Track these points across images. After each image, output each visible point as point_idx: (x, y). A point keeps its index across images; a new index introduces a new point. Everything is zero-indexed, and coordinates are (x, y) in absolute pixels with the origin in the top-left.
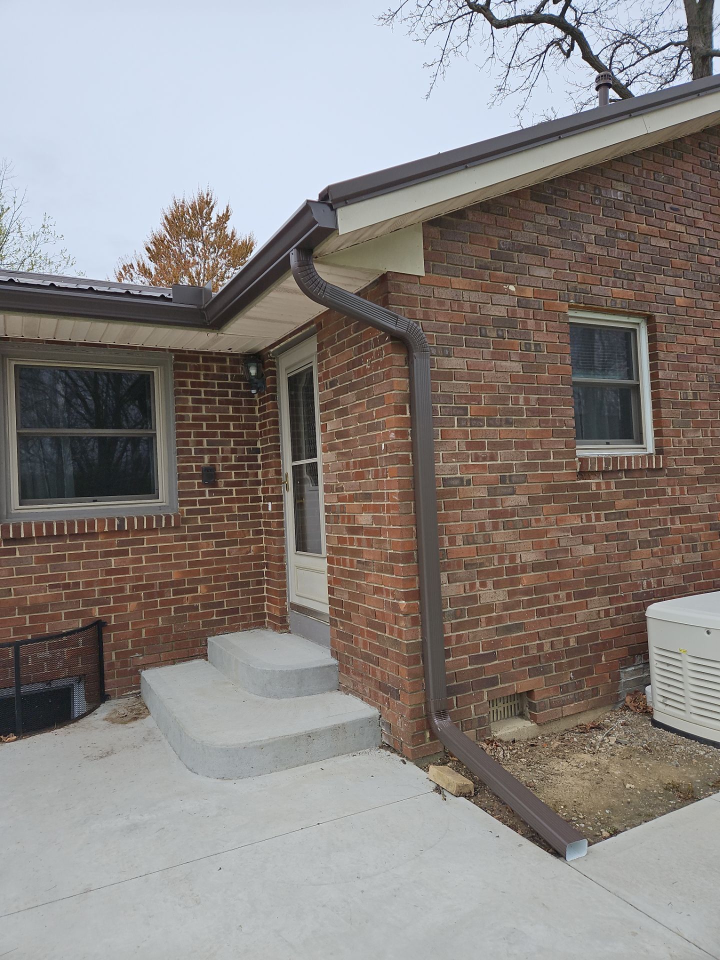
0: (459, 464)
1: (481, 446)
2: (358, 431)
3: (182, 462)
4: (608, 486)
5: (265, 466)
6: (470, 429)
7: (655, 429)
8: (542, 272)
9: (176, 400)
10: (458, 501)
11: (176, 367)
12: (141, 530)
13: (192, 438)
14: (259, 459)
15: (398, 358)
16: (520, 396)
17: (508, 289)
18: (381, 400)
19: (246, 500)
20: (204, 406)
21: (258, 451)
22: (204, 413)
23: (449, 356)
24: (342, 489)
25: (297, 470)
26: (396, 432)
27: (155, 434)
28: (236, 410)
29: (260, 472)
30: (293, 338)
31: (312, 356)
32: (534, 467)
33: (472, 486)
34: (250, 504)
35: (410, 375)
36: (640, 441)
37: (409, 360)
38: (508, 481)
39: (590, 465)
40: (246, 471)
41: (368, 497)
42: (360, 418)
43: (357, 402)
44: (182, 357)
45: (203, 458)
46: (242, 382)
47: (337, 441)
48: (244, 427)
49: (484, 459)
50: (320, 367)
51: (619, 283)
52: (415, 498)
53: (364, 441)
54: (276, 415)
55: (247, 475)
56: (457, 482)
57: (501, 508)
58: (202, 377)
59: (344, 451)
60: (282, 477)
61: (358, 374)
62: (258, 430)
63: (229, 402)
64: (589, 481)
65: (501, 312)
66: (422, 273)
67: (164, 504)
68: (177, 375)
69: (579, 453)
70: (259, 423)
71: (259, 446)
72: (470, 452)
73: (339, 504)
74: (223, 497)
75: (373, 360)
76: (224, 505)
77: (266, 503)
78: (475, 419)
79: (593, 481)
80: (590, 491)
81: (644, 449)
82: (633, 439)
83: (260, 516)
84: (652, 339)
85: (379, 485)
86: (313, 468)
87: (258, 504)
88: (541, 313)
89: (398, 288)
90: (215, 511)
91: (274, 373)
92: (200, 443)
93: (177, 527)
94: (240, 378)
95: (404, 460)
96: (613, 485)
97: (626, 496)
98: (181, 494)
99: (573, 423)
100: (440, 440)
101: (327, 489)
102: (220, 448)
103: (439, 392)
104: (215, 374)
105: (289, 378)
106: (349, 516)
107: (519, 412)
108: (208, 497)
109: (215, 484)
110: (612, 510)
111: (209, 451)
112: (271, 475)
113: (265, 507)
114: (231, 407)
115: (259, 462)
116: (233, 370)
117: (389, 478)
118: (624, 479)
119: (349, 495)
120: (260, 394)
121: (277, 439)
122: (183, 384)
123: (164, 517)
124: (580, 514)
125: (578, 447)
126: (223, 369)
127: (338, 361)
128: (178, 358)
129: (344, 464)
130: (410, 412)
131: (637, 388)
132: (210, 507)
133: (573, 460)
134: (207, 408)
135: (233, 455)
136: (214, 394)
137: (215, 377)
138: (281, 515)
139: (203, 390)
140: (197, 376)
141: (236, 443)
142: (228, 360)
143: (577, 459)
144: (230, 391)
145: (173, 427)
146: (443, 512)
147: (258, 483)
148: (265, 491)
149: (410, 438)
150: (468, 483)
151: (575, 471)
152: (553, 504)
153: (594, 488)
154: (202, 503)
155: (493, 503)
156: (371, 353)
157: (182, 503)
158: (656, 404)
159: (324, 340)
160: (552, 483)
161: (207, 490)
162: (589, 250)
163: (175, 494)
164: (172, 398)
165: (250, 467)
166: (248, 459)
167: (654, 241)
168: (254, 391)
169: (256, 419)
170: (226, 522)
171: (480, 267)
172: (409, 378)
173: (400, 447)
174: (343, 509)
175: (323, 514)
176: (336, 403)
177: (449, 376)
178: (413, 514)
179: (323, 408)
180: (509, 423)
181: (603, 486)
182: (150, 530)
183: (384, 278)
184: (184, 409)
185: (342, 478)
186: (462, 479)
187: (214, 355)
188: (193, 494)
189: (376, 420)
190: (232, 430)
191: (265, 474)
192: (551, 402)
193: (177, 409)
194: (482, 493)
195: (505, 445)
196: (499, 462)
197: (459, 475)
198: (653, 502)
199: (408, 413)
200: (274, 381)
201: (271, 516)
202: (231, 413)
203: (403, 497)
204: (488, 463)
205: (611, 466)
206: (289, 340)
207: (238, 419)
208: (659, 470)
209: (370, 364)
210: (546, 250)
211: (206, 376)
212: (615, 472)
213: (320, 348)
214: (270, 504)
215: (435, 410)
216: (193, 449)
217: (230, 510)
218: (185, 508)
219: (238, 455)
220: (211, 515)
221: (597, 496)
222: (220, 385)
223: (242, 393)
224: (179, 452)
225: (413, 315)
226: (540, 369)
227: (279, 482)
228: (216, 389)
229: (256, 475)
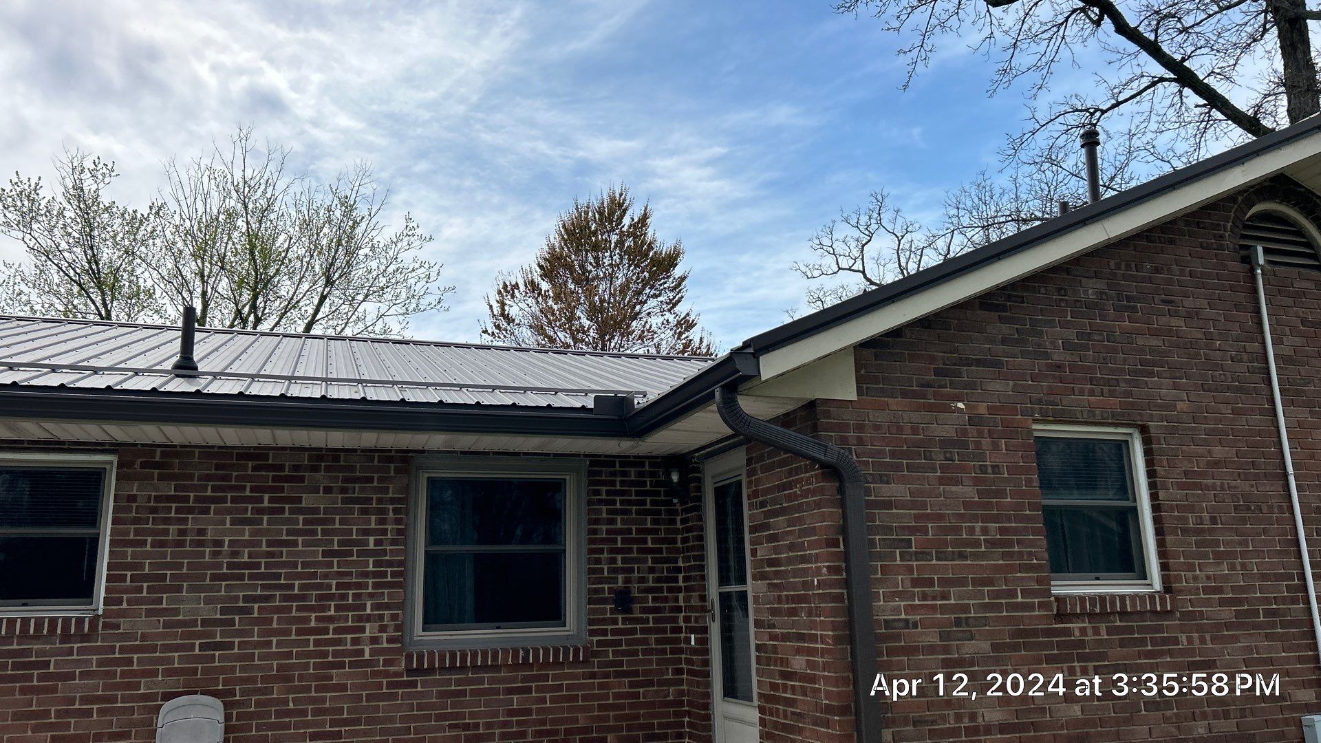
0: (902, 604)
1: (930, 583)
2: (789, 561)
3: (593, 584)
4: (1096, 631)
5: (688, 589)
6: (915, 563)
7: (1161, 561)
8: (996, 386)
9: (589, 512)
10: (903, 647)
11: (590, 473)
12: (546, 664)
13: (605, 555)
14: (681, 579)
15: (831, 486)
16: (976, 525)
17: (956, 407)
18: (812, 531)
19: (664, 631)
20: (619, 518)
21: (678, 570)
22: (619, 526)
23: (888, 483)
24: (774, 626)
25: (725, 598)
26: (828, 567)
27: (565, 551)
28: (655, 522)
29: (681, 596)
30: (720, 445)
31: (739, 468)
32: (997, 607)
33: (919, 629)
34: (669, 636)
35: (842, 504)
36: (1143, 575)
37: (841, 490)
38: (964, 625)
39: (1069, 607)
40: (666, 594)
41: (801, 637)
42: (791, 547)
43: (789, 529)
44: (598, 462)
45: (616, 578)
46: (662, 489)
47: (768, 569)
48: (663, 541)
49: (934, 598)
50: (750, 483)
51: (1097, 389)
52: (851, 640)
53: (796, 573)
54: (701, 529)
55: (665, 600)
56: (901, 624)
57: (956, 656)
58: (618, 484)
59: (775, 581)
60: (707, 604)
61: (789, 498)
62: (679, 545)
63: (647, 512)
64: (1070, 625)
65: (948, 432)
66: (853, 396)
67: (572, 633)
68: (591, 483)
69: (1055, 591)
70: (680, 536)
71: (680, 564)
72: (916, 590)
73: (772, 643)
74: (638, 626)
75: (803, 486)
76: (639, 636)
77: (688, 635)
78: (921, 553)
79: (1075, 626)
80: (1073, 638)
81: (1148, 585)
82: (1134, 572)
83: (681, 651)
84: (1148, 453)
85: (813, 625)
86: (743, 596)
87: (678, 635)
88: (999, 430)
89: (828, 414)
90: (629, 642)
91: (699, 480)
92: (614, 561)
93: (586, 661)
94: (659, 484)
95: (838, 598)
96: (1103, 631)
97: (1122, 643)
98: (591, 622)
99: (1046, 555)
100: (879, 576)
101: (758, 624)
102: (636, 566)
103: (877, 523)
104: (632, 481)
105: (715, 488)
106: (781, 658)
107: (977, 543)
108: (620, 626)
109: (630, 611)
110: (1104, 661)
111: (624, 570)
112: (695, 602)
113: (688, 640)
114: (649, 518)
115: (681, 584)
116: (652, 475)
117: (822, 618)
118: (1118, 623)
119: (782, 633)
120: (682, 503)
121: (702, 558)
122: (598, 493)
123: (572, 649)
124: (1060, 665)
125: (1052, 583)
126: (640, 474)
127: (768, 481)
128: (592, 464)
129: (776, 597)
130: (844, 546)
131: (1134, 511)
132: (623, 638)
133: (1047, 599)
134: (622, 520)
135: (651, 576)
136: (630, 502)
137: (632, 484)
138: (706, 651)
139: (618, 499)
140: (613, 483)
141: (655, 561)
142: (647, 464)
143: (1052, 599)
144: (648, 499)
145: (584, 542)
146: (885, 658)
147: (679, 610)
148: (687, 619)
149: (844, 573)
150: (915, 625)
151: (1050, 613)
152: (1023, 652)
153: (1077, 633)
154: (614, 632)
155: (946, 650)
156: (802, 478)
157: (592, 633)
158: (1159, 532)
159: (754, 455)
160: (1022, 627)
161: (620, 617)
162: (1056, 357)
163: (584, 622)
164: (584, 507)
165: (670, 590)
166: (668, 580)
167: (1140, 341)
168: (675, 501)
169: (677, 531)
170: (641, 657)
171: (922, 386)
172: (841, 508)
173: (832, 584)
174: (775, 649)
175: (753, 654)
176: (766, 527)
177: (888, 505)
178: (849, 659)
179: (753, 530)
180: (962, 556)
181: (1090, 632)
182: (556, 663)
183: (812, 405)
184: (597, 521)
185: (774, 612)
186: (907, 621)
187: (632, 459)
188: (603, 621)
189: (808, 552)
190: (650, 545)
191: (687, 599)
192: (1015, 531)
193: (590, 522)
194: (932, 638)
195: (961, 582)
196: (952, 602)
197: (903, 616)
198: (1162, 653)
199: (842, 547)
200: (699, 489)
201: (694, 651)
202: (649, 526)
203: (837, 640)
204: (939, 603)
205: (1098, 607)
206: (716, 447)
207: (657, 531)
208: (1166, 614)
209: (800, 490)
210: (1001, 362)
211: (623, 483)
212: (1104, 615)
213: (749, 462)
214: (693, 636)
215: (872, 543)
216: (606, 568)
217: (645, 642)
218: (595, 639)
219: (655, 575)
220: (624, 647)
221: (1080, 644)
222: (638, 493)
223: (662, 501)
224: (591, 571)
225: (844, 440)
226: (1001, 493)
227: (704, 609)
228: (634, 497)
229: (677, 600)
